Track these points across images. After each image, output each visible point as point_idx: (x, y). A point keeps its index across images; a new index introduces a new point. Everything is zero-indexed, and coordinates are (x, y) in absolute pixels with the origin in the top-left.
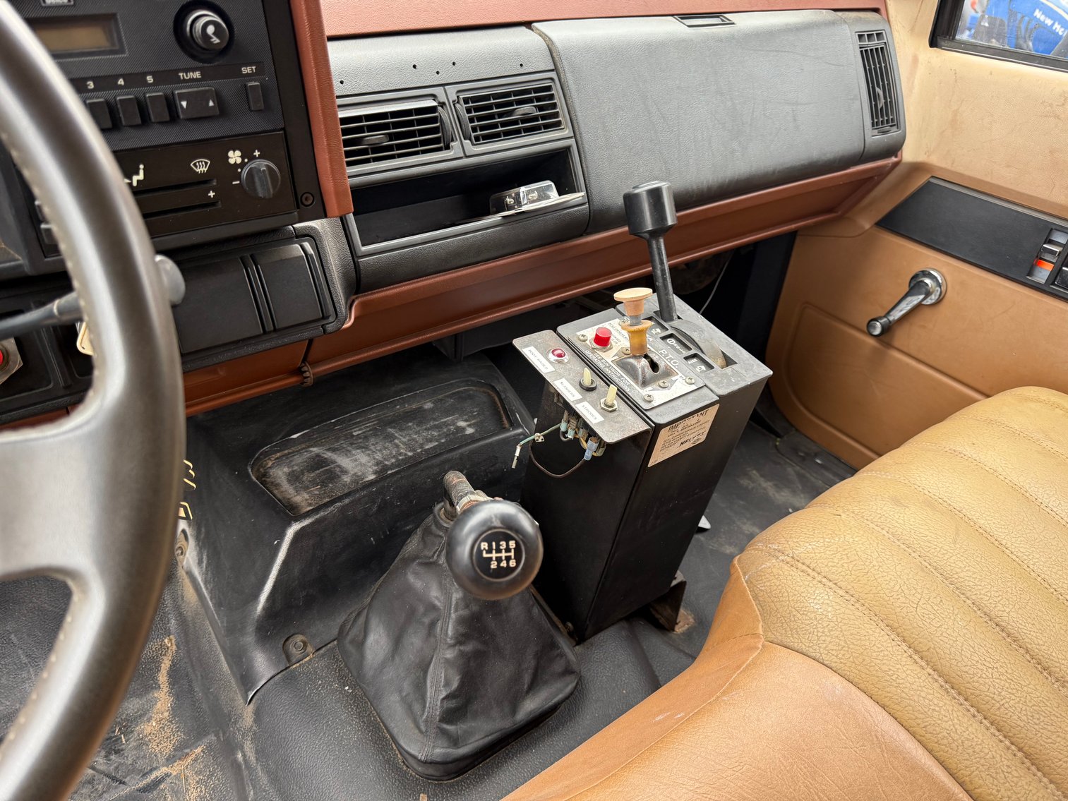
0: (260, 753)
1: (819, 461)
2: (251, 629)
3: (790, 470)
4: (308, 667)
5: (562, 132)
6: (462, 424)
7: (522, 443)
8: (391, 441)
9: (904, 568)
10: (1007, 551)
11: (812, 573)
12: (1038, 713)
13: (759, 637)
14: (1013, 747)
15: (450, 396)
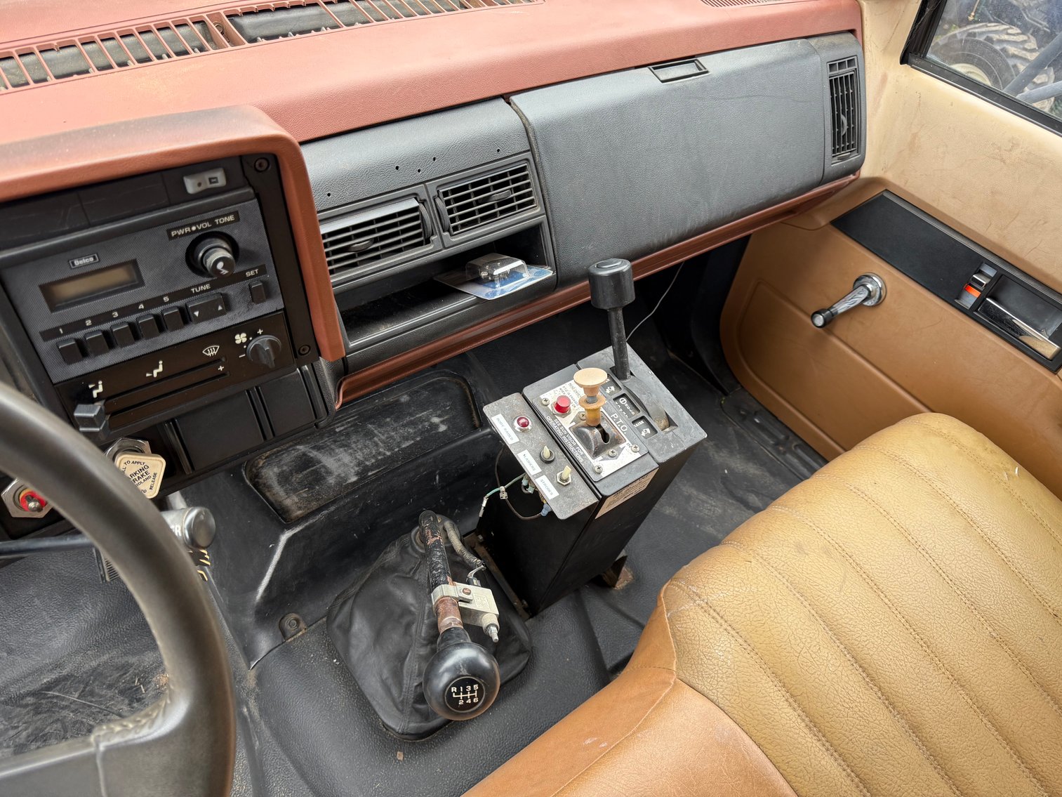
0: (263, 711)
1: (757, 421)
2: (251, 612)
3: (730, 429)
4: (301, 642)
5: (534, 210)
6: (436, 420)
7: (488, 495)
8: (370, 439)
9: (794, 618)
10: (882, 595)
11: (721, 621)
12: (877, 745)
13: (672, 673)
14: (853, 774)
15: (424, 388)
